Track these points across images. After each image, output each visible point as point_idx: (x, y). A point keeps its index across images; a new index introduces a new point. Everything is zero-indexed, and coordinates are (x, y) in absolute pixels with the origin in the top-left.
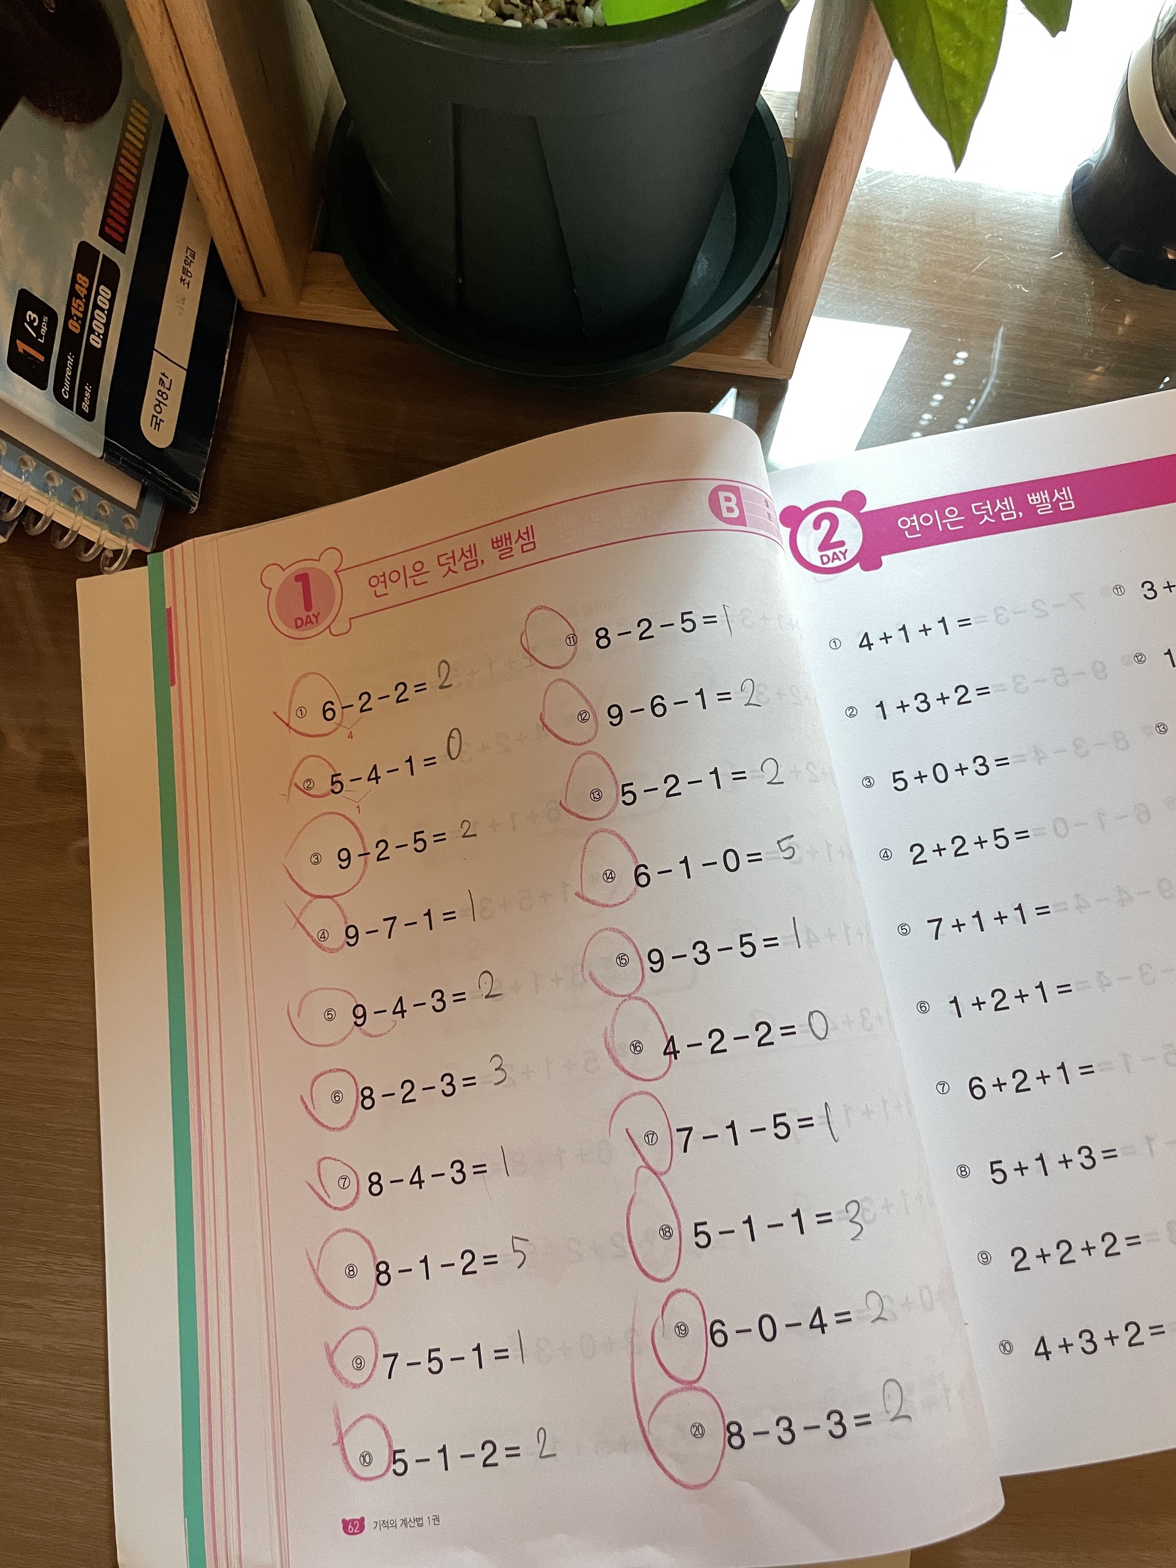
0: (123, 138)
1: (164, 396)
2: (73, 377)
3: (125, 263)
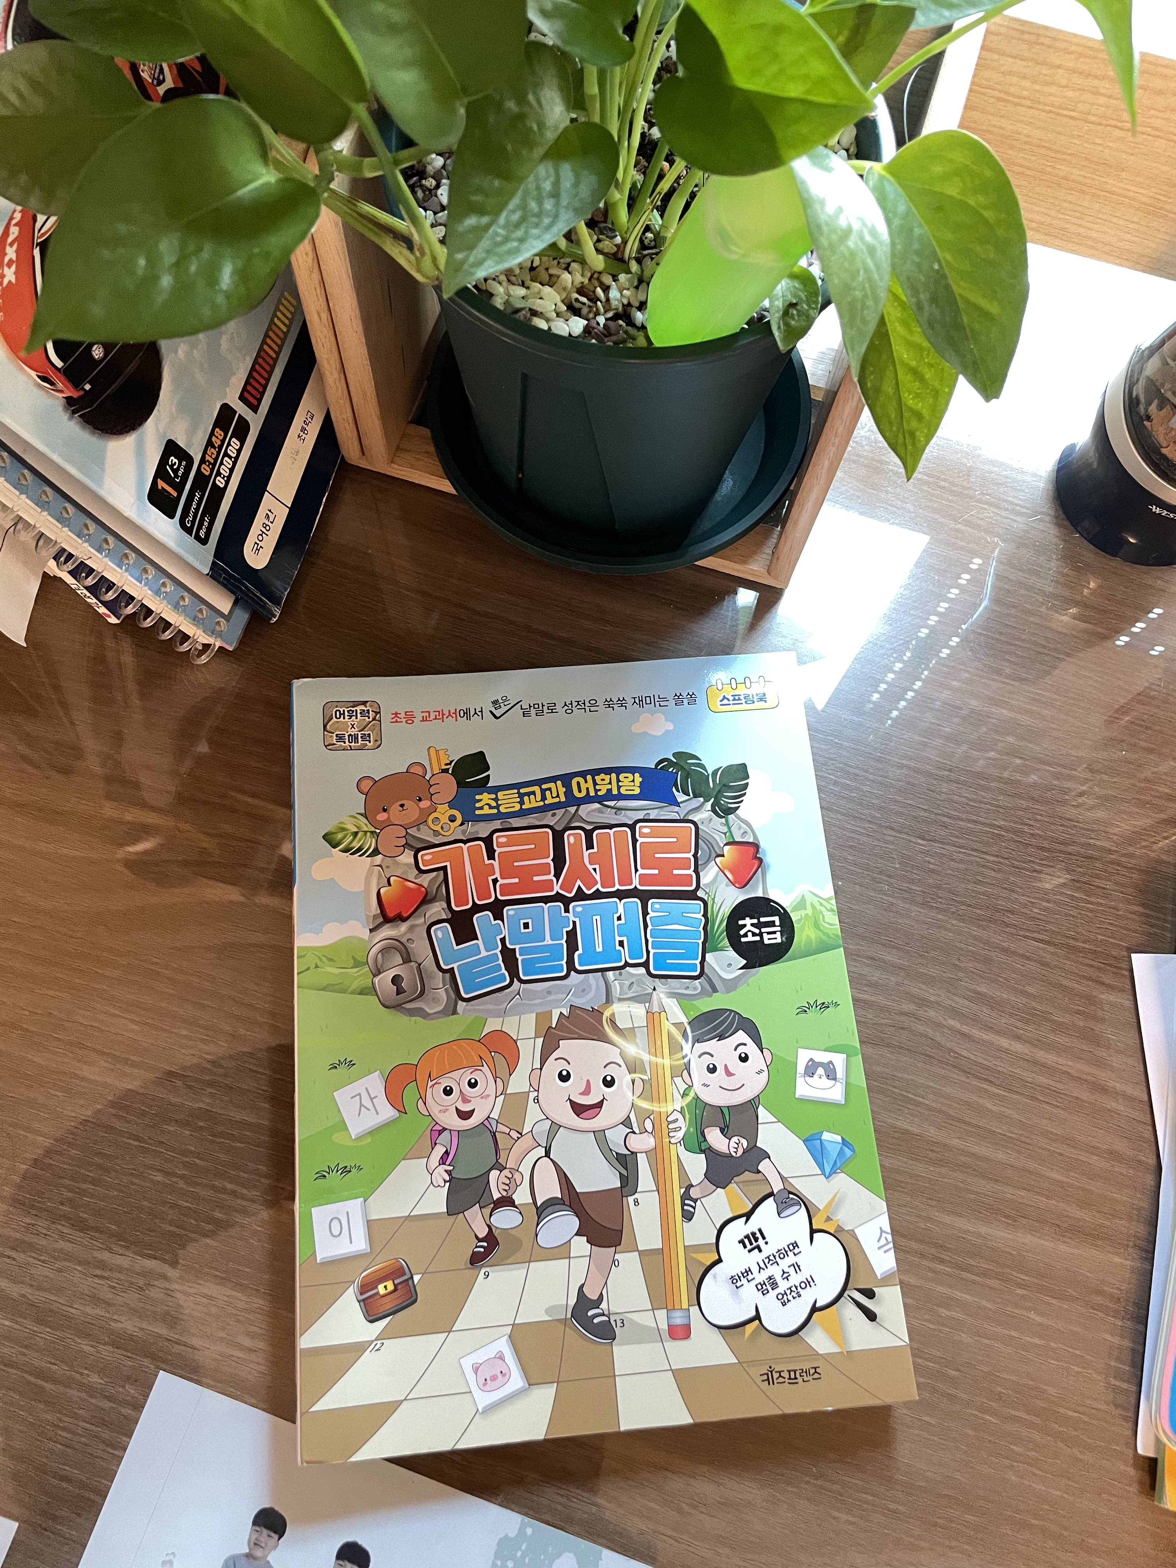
0: (272, 322)
1: (268, 528)
2: (197, 510)
3: (256, 422)
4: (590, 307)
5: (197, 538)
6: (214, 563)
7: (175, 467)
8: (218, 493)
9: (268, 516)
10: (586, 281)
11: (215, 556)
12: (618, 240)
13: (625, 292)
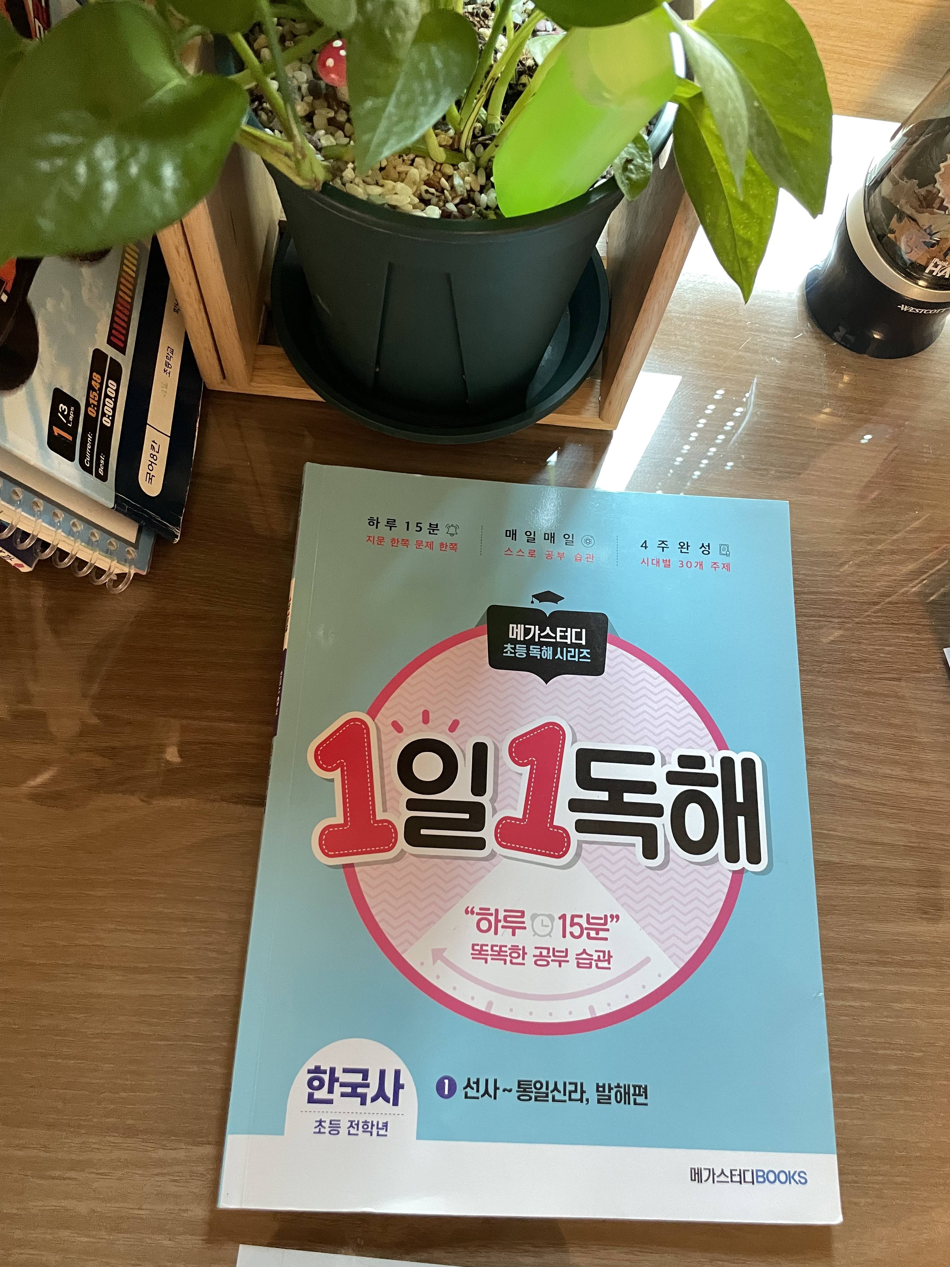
0: (122, 269)
1: (155, 457)
2: (92, 450)
3: (126, 362)
4: (437, 196)
5: (98, 476)
6: (116, 496)
7: (66, 413)
8: (107, 432)
9: (152, 446)
10: (432, 174)
11: (116, 490)
12: (452, 132)
13: (467, 178)
